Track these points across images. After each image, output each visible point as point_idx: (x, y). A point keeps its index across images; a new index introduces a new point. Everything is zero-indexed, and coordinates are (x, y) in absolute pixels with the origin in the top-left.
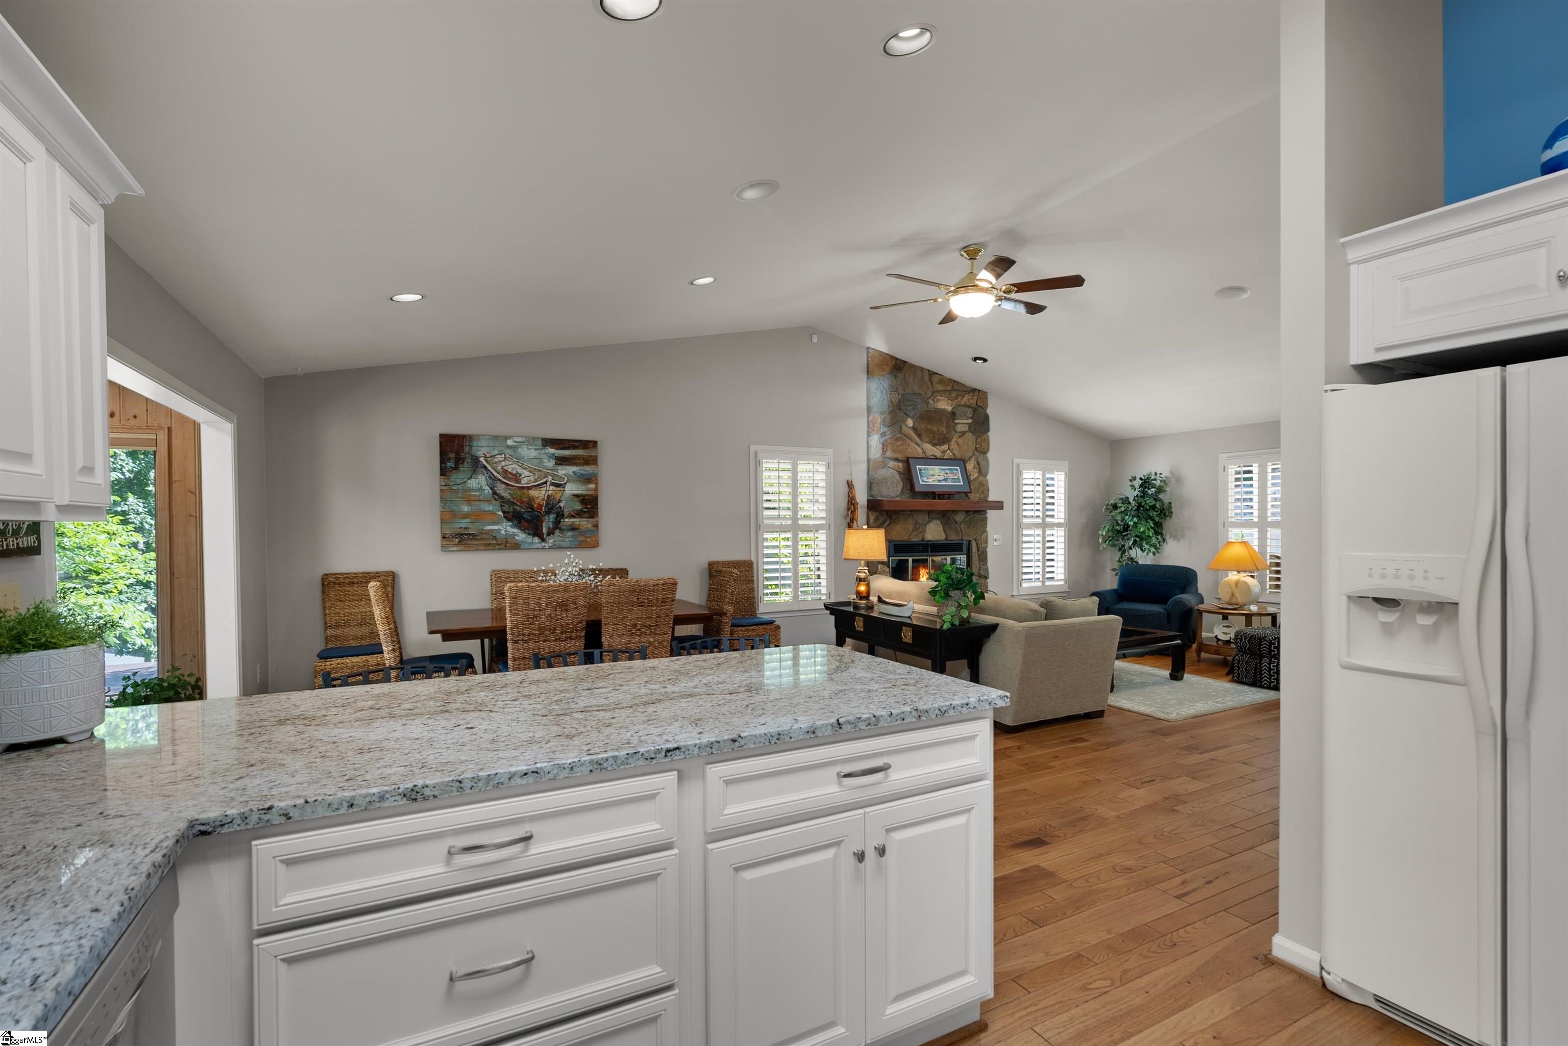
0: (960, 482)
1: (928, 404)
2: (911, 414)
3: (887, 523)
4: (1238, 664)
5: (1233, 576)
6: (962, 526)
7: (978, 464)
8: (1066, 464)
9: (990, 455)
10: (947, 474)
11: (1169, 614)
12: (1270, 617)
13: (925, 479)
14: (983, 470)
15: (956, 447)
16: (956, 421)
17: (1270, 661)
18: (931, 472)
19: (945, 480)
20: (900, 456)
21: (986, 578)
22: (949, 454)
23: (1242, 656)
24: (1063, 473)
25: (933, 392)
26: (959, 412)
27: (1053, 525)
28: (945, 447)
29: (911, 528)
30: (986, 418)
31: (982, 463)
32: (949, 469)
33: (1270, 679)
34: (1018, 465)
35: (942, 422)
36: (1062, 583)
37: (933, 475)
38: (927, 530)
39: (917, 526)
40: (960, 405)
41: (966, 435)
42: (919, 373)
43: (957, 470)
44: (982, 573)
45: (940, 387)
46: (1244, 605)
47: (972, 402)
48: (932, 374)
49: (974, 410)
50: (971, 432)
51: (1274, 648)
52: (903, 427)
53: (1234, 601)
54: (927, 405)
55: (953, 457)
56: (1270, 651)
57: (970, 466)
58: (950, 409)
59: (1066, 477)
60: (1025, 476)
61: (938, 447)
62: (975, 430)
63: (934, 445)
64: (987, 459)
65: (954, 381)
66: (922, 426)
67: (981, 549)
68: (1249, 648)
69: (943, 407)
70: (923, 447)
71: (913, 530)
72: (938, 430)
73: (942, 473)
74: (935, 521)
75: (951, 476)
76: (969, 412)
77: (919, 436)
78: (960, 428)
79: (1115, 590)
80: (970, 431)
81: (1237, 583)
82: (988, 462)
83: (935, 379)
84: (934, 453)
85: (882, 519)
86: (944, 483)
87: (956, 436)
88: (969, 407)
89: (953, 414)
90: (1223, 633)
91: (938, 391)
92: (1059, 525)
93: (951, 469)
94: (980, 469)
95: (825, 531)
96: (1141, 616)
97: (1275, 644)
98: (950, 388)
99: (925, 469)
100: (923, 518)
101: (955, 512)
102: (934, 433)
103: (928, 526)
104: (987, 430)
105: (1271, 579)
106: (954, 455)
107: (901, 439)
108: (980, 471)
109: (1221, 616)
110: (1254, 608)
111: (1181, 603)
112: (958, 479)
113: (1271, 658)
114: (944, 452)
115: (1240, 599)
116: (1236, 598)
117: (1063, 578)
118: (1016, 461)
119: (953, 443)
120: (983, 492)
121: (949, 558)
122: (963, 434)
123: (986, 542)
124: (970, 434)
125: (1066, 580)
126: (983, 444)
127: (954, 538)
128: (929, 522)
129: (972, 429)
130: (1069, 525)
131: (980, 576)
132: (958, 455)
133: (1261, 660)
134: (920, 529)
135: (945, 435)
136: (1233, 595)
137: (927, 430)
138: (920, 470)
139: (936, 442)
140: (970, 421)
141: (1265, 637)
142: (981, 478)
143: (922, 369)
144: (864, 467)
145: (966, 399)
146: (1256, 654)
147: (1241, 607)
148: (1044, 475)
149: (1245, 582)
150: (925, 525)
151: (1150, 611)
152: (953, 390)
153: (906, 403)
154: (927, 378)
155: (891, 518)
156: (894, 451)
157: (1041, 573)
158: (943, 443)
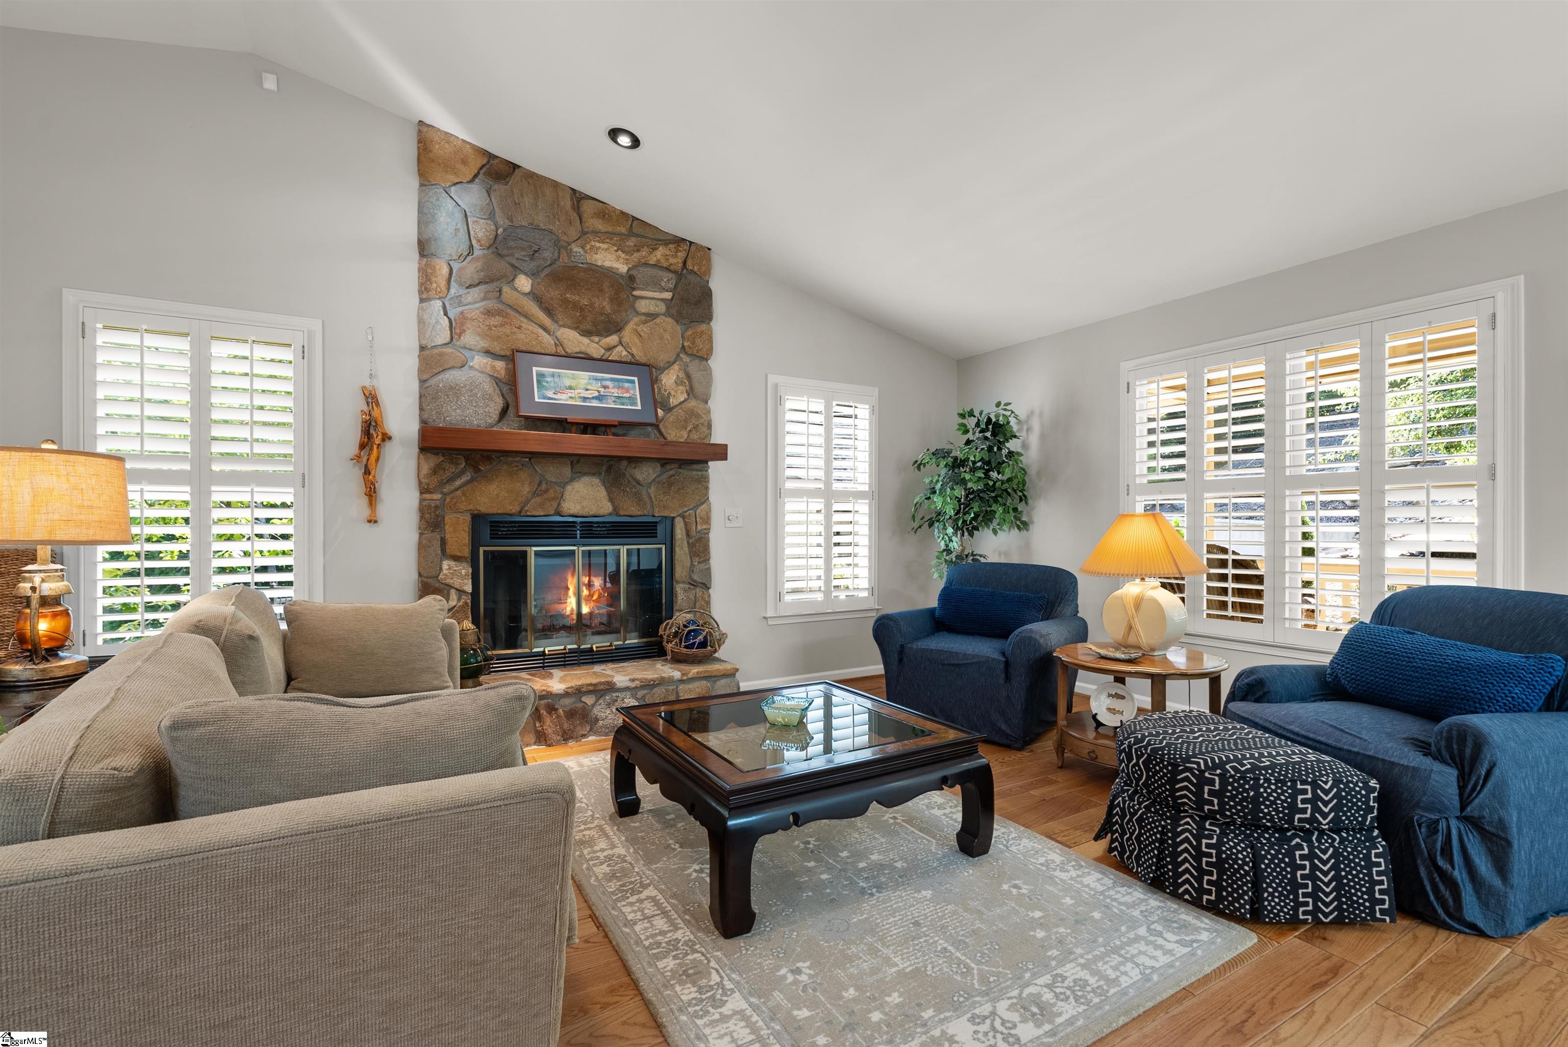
0: (635, 404)
1: (570, 253)
2: (525, 266)
3: (464, 479)
4: (1123, 817)
5: (1132, 589)
6: (652, 490)
7: (688, 376)
8: (876, 391)
9: (715, 363)
10: (605, 387)
11: (1007, 664)
12: (1207, 680)
13: (550, 394)
14: (699, 389)
15: (636, 340)
16: (635, 293)
17: (1201, 827)
18: (567, 382)
19: (600, 398)
20: (497, 348)
21: (706, 587)
22: (620, 353)
23: (1131, 798)
24: (867, 407)
25: (584, 233)
26: (642, 274)
27: (846, 495)
28: (613, 339)
29: (526, 490)
30: (707, 295)
31: (696, 375)
32: (612, 380)
33: (1199, 880)
34: (776, 386)
35: (601, 290)
36: (865, 594)
37: (570, 388)
38: (567, 495)
39: (544, 486)
40: (646, 264)
41: (658, 320)
42: (548, 191)
43: (633, 382)
44: (695, 577)
45: (598, 225)
46: (1153, 650)
47: (672, 261)
48: (578, 198)
49: (679, 275)
50: (672, 316)
51: (1211, 793)
52: (506, 289)
53: (1132, 640)
54: (569, 257)
55: (629, 359)
56: (1200, 802)
57: (669, 379)
58: (623, 268)
59: (873, 411)
60: (789, 405)
61: (596, 339)
62: (680, 313)
63: (587, 333)
64: (708, 372)
65: (635, 219)
66: (553, 293)
67: (693, 533)
68: (1146, 785)
69: (607, 264)
70: (559, 334)
71: (535, 494)
72: (592, 305)
73: (597, 386)
74: (586, 479)
75: (616, 392)
76: (667, 279)
77: (549, 312)
78: (643, 306)
79: (932, 611)
80: (668, 314)
81: (1139, 602)
82: (711, 375)
83: (588, 208)
84: (583, 349)
85: (452, 469)
86: (595, 404)
87: (636, 319)
88: (667, 269)
89: (631, 278)
90: (1109, 709)
91: (596, 233)
92: (859, 495)
93: (618, 380)
94: (691, 387)
95: (292, 490)
96: (958, 665)
97: (1211, 782)
98: (623, 230)
99: (553, 375)
100: (552, 472)
101: (634, 460)
102: (582, 310)
103: (569, 487)
104: (707, 316)
105: (1210, 590)
106: (633, 355)
107: (499, 313)
108: (691, 392)
109: (1111, 678)
110: (1178, 658)
111: (1030, 641)
112: (632, 400)
113: (1204, 818)
114: (610, 349)
115: (1144, 637)
116: (1137, 635)
117: (867, 586)
118: (772, 379)
119: (627, 333)
120: (696, 427)
121: (623, 550)
122: (652, 316)
123: (707, 520)
124: (669, 320)
125: (872, 590)
126: (698, 340)
127: (632, 511)
128: (572, 480)
129: (674, 312)
130: (877, 495)
131: (693, 584)
132: (640, 356)
133: (1176, 821)
134: (551, 493)
135: (607, 315)
136: (1130, 628)
137: (565, 301)
138: (541, 375)
139: (587, 326)
140: (668, 295)
141: (1188, 760)
142: (693, 403)
143: (555, 185)
144: (412, 362)
145: (660, 254)
146: (1164, 803)
147: (1146, 656)
148: (828, 406)
149: (1155, 602)
150: (564, 485)
151: (974, 656)
152: (631, 233)
153: (511, 243)
154: (567, 203)
155: (477, 470)
156: (483, 336)
157: (823, 578)
158: (609, 333)
